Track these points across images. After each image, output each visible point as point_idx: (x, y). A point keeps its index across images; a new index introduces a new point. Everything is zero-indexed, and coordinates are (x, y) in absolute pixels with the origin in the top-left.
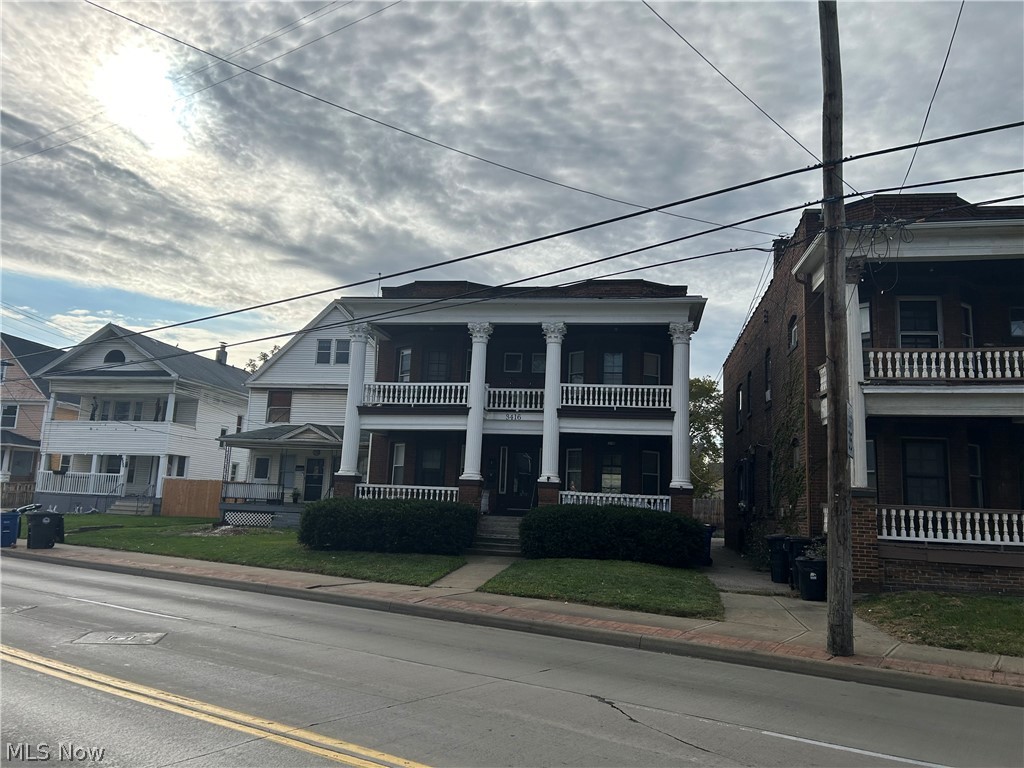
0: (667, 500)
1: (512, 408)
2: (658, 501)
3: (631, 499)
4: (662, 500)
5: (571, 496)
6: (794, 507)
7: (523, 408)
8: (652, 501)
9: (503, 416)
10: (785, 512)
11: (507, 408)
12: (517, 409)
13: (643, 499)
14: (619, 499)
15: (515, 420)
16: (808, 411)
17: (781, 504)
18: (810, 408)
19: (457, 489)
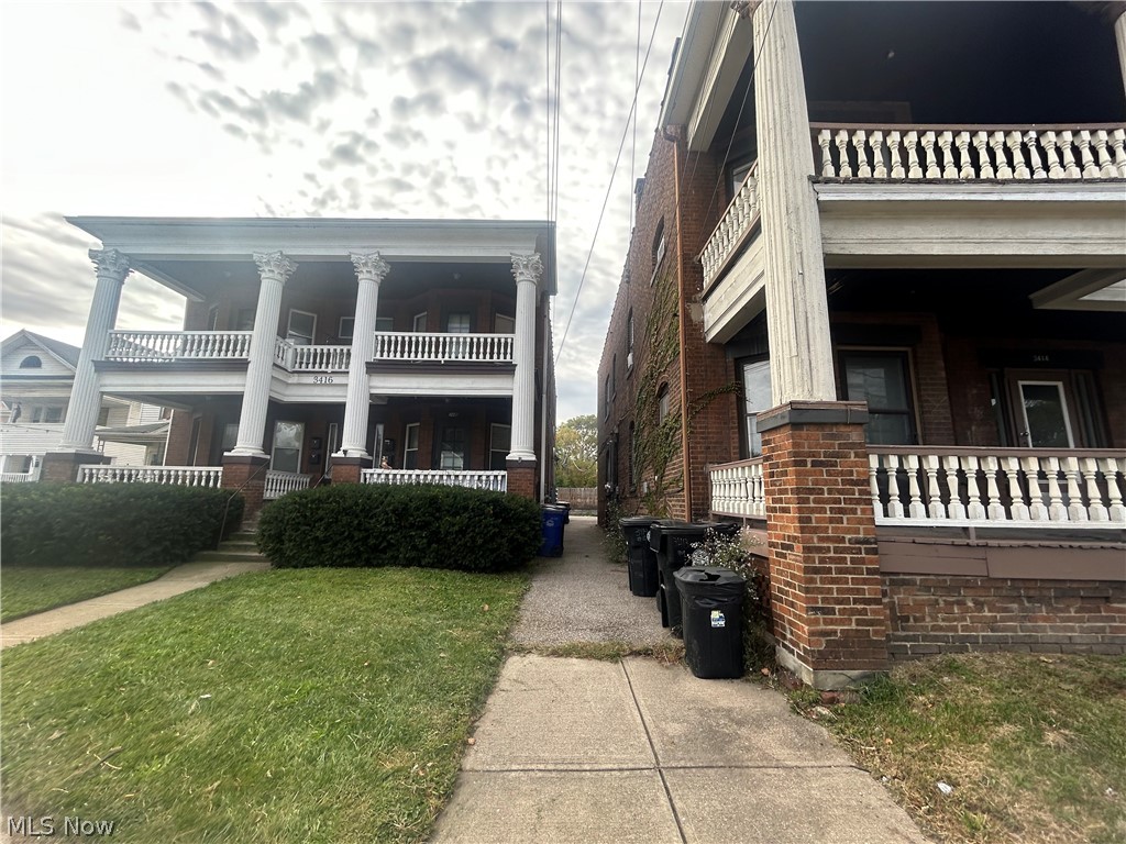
0: (503, 476)
1: (323, 369)
2: (492, 478)
3: (457, 476)
4: (496, 477)
5: (378, 475)
6: (661, 478)
7: (336, 369)
8: (484, 478)
9: (310, 379)
10: (648, 487)
11: (317, 369)
12: (330, 370)
13: (472, 476)
14: (441, 476)
15: (325, 385)
16: (685, 325)
17: (643, 478)
18: (687, 316)
19: (221, 469)
